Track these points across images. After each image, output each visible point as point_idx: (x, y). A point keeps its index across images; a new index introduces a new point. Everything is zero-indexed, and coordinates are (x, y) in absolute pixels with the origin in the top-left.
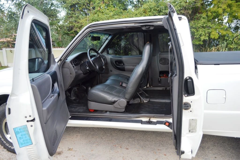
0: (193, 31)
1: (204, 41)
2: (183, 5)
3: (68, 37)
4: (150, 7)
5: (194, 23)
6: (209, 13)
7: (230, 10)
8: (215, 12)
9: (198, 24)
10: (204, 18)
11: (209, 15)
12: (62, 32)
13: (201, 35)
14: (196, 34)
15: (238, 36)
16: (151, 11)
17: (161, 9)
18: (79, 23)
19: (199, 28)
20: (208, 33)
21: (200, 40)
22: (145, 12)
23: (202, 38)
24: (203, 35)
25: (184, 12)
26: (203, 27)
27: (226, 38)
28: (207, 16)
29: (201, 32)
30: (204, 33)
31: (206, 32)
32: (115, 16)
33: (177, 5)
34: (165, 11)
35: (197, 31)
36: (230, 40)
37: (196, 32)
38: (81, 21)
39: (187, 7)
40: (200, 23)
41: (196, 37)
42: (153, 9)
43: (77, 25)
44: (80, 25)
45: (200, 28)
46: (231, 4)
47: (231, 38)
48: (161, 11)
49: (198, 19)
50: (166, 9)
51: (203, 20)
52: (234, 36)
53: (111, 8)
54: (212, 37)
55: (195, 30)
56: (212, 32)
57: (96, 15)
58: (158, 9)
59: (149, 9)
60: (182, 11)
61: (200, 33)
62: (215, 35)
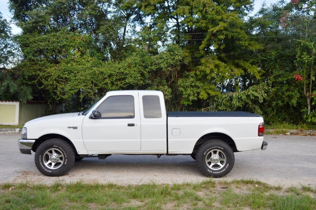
0: (181, 90)
1: (193, 101)
2: (170, 62)
3: (28, 88)
4: (134, 62)
5: (182, 81)
6: (198, 71)
7: (218, 71)
8: (203, 71)
9: (186, 83)
10: (192, 77)
11: (197, 74)
12: (19, 82)
13: (189, 95)
14: (184, 93)
15: (227, 97)
16: (135, 66)
17: (147, 64)
18: (45, 73)
19: (187, 87)
20: (197, 93)
21: (189, 100)
22: (129, 67)
23: (191, 98)
24: (191, 94)
25: (171, 70)
26: (191, 86)
27: (215, 99)
28: (195, 74)
29: (189, 91)
30: (192, 93)
31: (195, 92)
32: (93, 68)
33: (163, 62)
34: (151, 67)
35: (186, 90)
36: (219, 101)
37: (184, 91)
38: (48, 70)
39: (174, 65)
40: (188, 82)
41: (184, 96)
42: (138, 64)
43: (42, 74)
44: (46, 74)
45: (189, 88)
46: (218, 64)
47: (220, 99)
48: (146, 66)
49: (187, 77)
50: (152, 65)
51: (192, 79)
52: (223, 97)
53: (87, 58)
54: (201, 97)
55: (183, 89)
56: (200, 92)
57: (69, 65)
58: (144, 64)
59: (133, 64)
60: (169, 68)
61: (188, 93)
62: (204, 95)
